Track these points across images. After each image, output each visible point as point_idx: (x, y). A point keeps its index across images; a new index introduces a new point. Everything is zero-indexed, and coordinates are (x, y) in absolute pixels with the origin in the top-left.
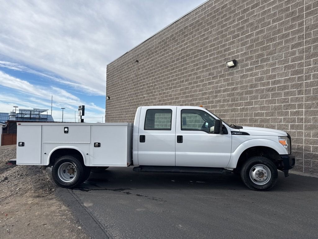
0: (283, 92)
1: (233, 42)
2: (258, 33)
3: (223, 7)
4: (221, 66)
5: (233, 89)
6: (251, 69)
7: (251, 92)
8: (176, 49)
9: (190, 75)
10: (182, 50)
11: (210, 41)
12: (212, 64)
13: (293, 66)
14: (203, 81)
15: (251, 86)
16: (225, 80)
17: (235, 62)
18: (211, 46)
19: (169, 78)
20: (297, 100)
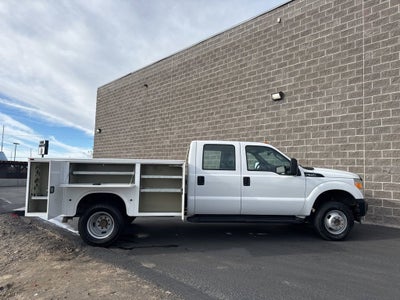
0: (339, 131)
1: (279, 72)
2: (309, 64)
3: (266, 31)
4: (263, 98)
5: (279, 125)
6: (302, 104)
7: (301, 130)
8: (203, 74)
9: (222, 107)
10: (211, 76)
11: (250, 69)
12: (251, 96)
13: (351, 103)
14: (240, 114)
15: (302, 123)
16: (268, 115)
17: (281, 94)
18: (250, 74)
19: (193, 108)
20: (356, 139)
